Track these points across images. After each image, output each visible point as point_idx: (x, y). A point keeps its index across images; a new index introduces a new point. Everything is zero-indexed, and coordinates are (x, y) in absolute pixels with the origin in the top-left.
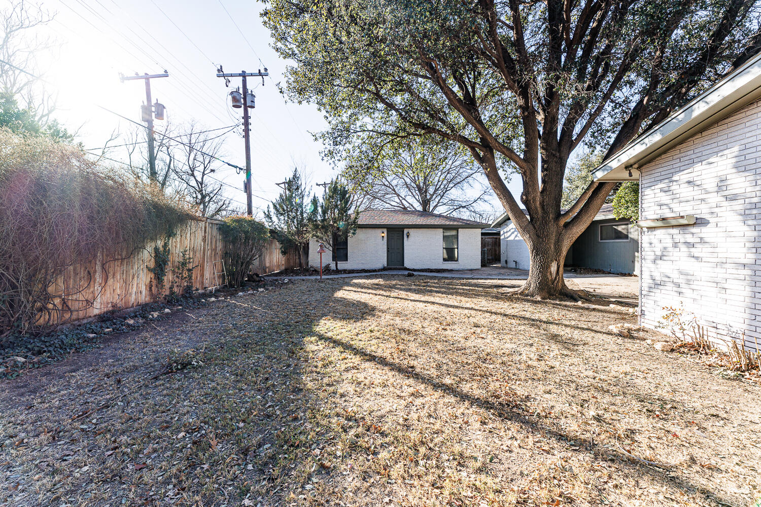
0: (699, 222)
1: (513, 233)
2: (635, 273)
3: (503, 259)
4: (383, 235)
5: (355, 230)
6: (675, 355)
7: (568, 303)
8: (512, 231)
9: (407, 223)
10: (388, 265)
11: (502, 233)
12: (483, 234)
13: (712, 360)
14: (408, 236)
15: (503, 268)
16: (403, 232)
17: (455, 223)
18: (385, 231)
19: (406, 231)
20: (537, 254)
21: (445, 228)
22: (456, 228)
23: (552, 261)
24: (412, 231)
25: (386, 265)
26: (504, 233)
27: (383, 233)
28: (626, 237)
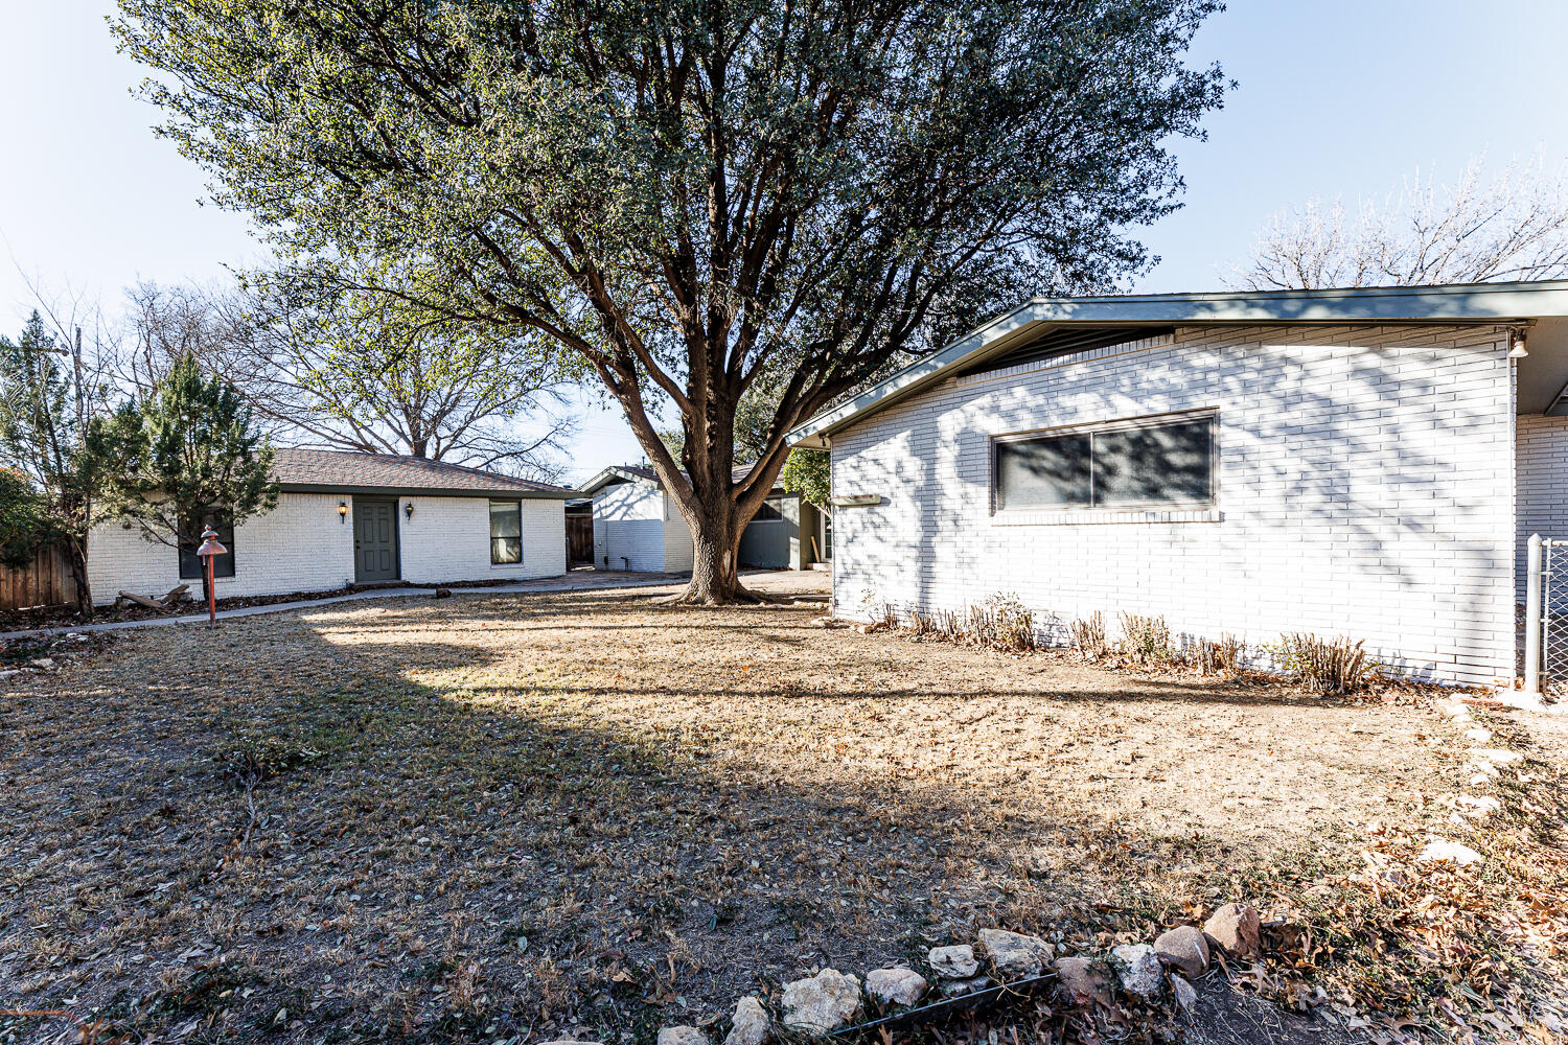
0: (884, 502)
1: (618, 508)
2: (790, 566)
3: (598, 554)
4: (343, 509)
5: (273, 498)
6: (874, 635)
7: (751, 606)
8: (617, 504)
9: (405, 484)
10: (357, 580)
11: (595, 507)
12: (567, 510)
13: (901, 632)
14: (409, 514)
15: (599, 571)
16: (396, 505)
17: (515, 488)
18: (349, 500)
19: (403, 502)
20: (706, 542)
21: (495, 497)
22: (517, 498)
23: (725, 550)
24: (417, 502)
25: (353, 581)
26: (600, 509)
27: (343, 505)
28: (779, 516)
